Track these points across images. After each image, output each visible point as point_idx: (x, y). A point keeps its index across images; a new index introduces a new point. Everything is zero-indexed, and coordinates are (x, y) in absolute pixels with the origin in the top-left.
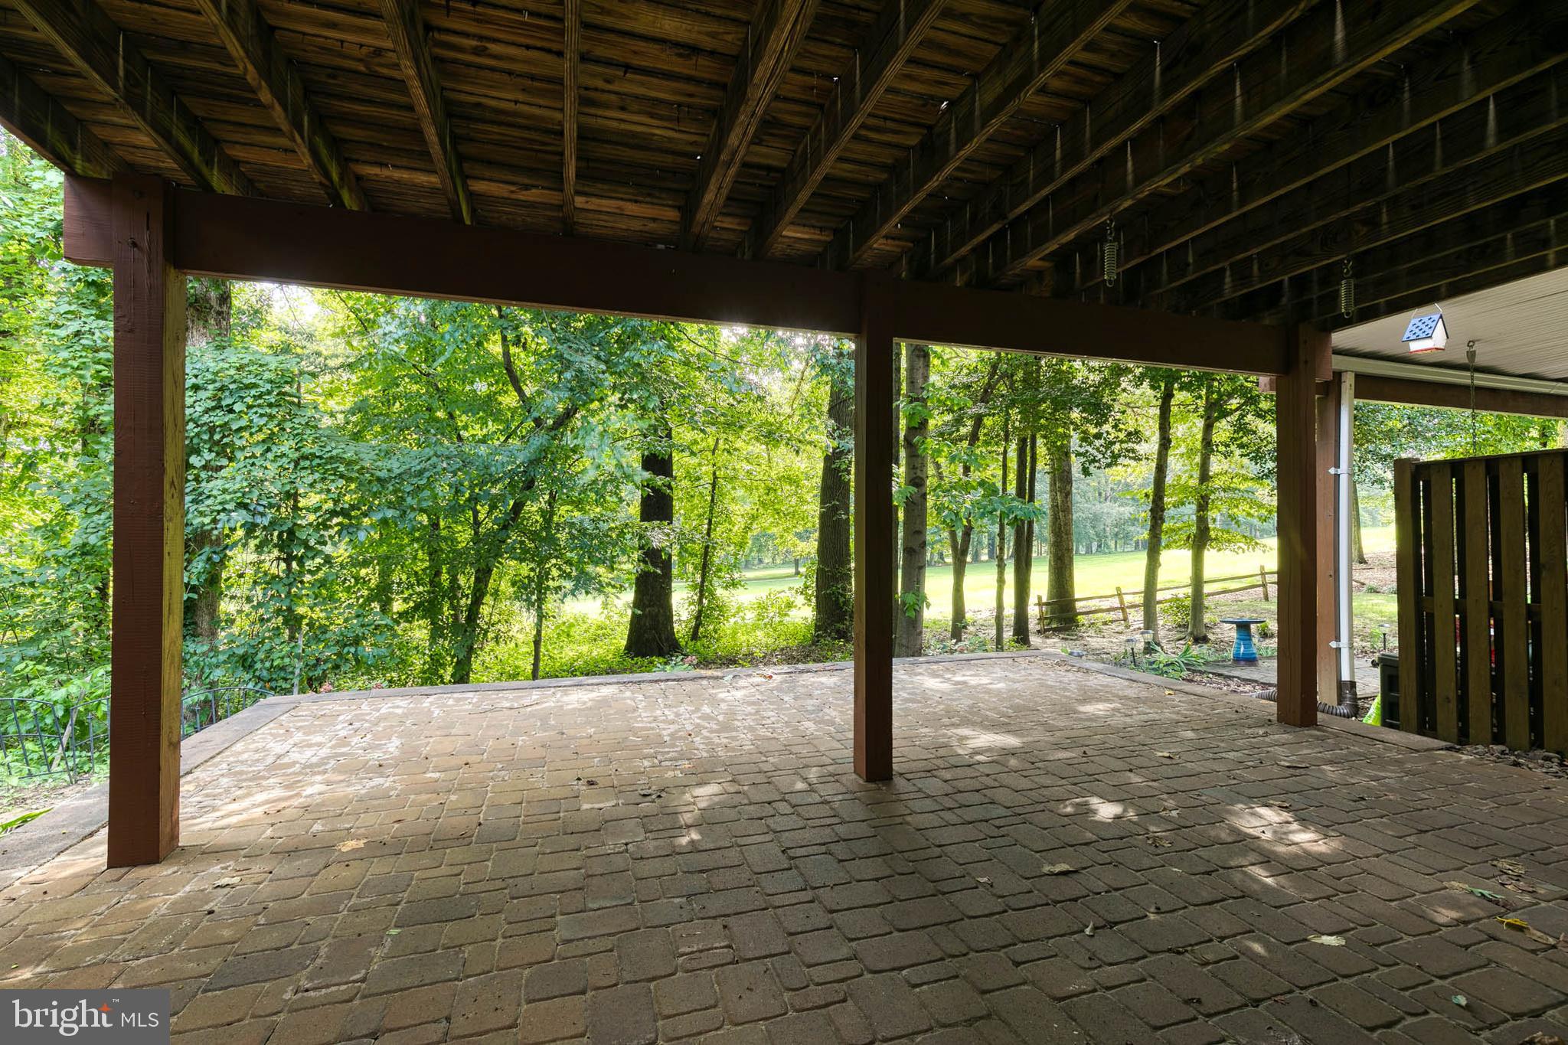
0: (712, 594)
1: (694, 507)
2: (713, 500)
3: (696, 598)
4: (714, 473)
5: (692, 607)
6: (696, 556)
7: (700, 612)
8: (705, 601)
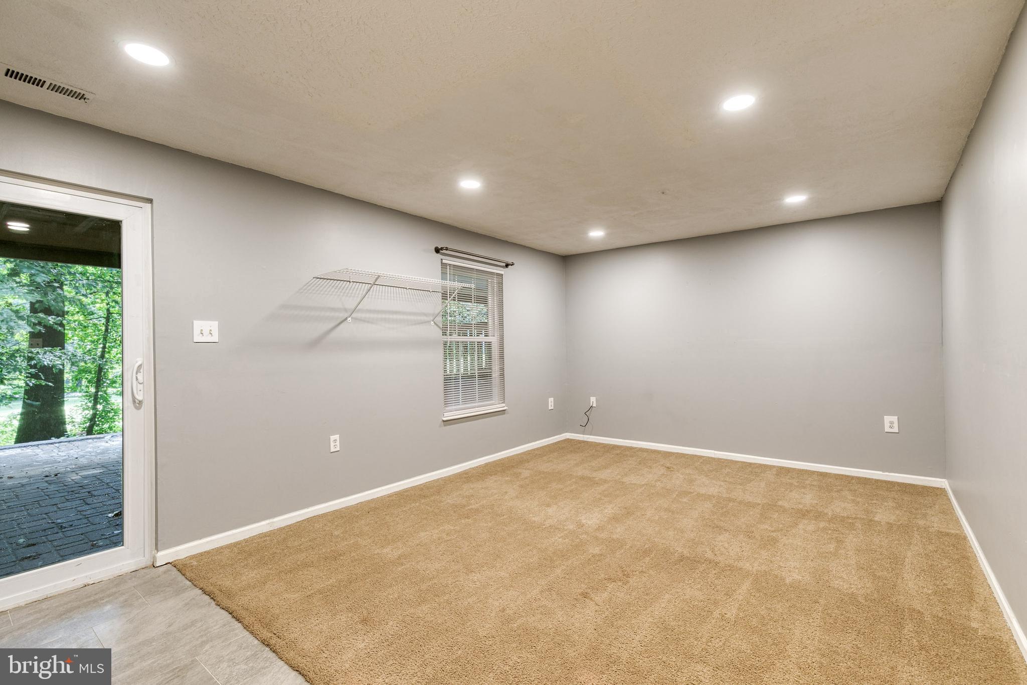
0: (106, 400)
1: (87, 335)
2: (107, 330)
3: (90, 405)
4: (108, 310)
5: (87, 412)
6: (90, 372)
7: (94, 415)
8: (100, 407)
